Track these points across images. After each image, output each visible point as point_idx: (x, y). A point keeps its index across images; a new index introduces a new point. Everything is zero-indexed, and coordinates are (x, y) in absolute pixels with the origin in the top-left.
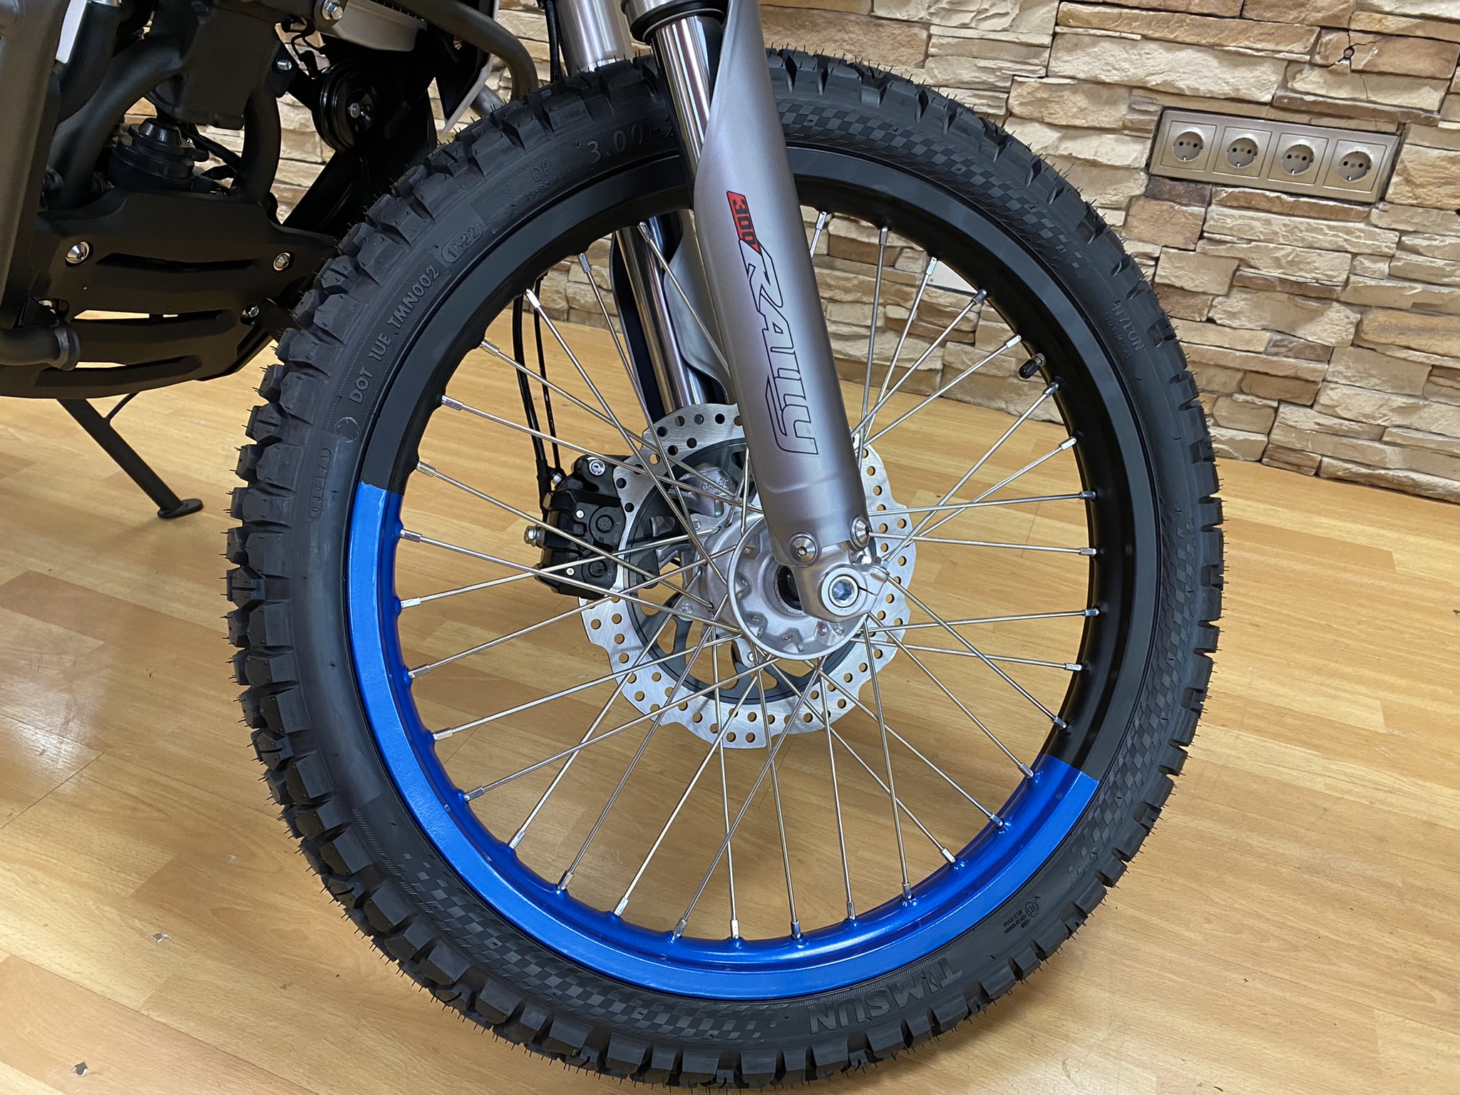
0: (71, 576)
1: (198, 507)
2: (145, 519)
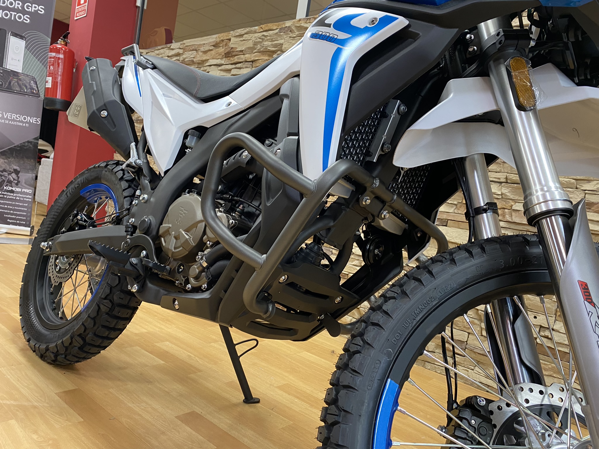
0: (209, 417)
1: (258, 402)
2: (238, 401)
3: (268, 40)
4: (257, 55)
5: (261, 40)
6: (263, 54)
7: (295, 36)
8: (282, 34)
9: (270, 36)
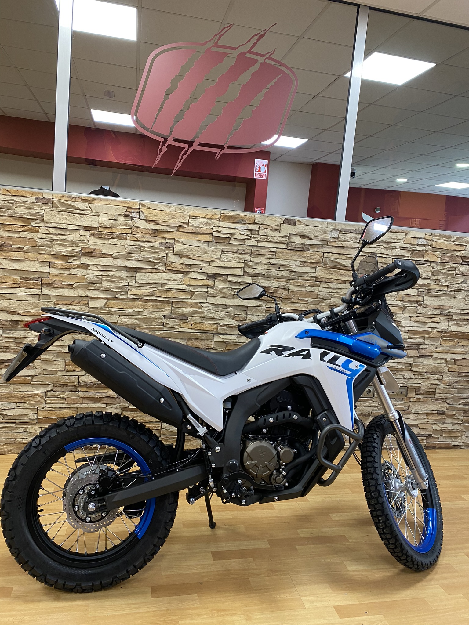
3: (20, 206)
4: (7, 219)
5: (11, 205)
6: (16, 220)
7: (60, 210)
8: (40, 204)
9: (23, 203)
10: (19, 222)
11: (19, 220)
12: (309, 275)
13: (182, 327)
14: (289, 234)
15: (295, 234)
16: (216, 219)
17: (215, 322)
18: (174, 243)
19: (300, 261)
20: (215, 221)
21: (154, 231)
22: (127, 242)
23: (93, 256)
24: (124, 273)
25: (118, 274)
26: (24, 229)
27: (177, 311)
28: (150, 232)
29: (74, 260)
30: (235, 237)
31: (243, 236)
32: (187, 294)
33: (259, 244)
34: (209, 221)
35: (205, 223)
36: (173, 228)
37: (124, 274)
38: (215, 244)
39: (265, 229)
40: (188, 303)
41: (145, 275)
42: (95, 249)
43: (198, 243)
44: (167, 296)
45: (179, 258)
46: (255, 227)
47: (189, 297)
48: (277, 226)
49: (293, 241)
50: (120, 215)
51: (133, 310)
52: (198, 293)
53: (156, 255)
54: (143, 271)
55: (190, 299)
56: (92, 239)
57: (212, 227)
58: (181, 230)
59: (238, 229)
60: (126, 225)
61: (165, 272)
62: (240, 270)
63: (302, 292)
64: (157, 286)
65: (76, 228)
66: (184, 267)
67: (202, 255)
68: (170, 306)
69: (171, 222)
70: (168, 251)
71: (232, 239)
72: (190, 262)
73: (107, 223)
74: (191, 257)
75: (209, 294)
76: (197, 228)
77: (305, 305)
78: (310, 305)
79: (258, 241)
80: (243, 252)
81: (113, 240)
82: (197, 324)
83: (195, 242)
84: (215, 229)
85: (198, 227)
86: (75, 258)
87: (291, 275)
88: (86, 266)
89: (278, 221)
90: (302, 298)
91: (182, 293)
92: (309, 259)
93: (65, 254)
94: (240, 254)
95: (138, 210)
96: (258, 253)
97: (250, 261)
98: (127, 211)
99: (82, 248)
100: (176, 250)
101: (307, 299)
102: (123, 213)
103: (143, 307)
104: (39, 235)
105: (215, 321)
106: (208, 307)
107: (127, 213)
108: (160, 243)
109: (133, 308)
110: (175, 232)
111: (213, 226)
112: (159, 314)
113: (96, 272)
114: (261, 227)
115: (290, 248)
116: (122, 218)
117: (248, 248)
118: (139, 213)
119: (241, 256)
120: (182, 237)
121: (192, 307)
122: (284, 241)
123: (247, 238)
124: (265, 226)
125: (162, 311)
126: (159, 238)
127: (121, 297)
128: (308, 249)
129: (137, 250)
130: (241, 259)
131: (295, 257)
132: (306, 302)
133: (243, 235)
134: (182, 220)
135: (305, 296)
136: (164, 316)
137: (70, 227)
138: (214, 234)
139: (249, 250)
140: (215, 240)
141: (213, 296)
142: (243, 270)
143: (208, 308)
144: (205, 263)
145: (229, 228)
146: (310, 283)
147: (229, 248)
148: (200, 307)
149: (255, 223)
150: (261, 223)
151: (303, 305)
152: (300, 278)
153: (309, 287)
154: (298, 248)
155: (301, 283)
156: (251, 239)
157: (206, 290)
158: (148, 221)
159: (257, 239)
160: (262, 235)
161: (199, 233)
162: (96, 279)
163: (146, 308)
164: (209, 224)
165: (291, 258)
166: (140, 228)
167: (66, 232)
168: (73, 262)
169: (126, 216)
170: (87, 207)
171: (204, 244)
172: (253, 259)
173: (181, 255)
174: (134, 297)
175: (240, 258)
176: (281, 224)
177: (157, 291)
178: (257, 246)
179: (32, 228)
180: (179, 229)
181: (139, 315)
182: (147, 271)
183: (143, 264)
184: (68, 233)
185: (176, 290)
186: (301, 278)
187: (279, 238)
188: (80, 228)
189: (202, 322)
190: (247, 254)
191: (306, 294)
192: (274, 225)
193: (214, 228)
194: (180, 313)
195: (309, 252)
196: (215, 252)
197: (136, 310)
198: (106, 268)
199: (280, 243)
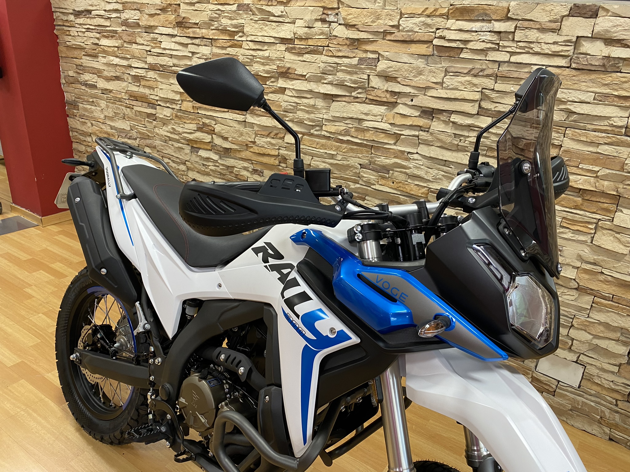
3: (225, 17)
4: (215, 33)
5: (217, 16)
6: (222, 33)
7: (257, 19)
8: (241, 12)
9: (228, 13)
10: (225, 35)
11: (225, 33)
12: (611, 122)
13: (380, 183)
14: (578, 37)
15: (590, 35)
16: (441, 16)
17: (425, 185)
18: (378, 58)
19: (596, 93)
20: (439, 20)
21: (352, 41)
22: (324, 58)
23: (288, 78)
24: (319, 101)
25: (311, 102)
26: (229, 44)
27: (376, 161)
28: (348, 43)
29: (272, 82)
30: (470, 46)
31: (484, 43)
32: (389, 137)
33: (514, 59)
34: (429, 21)
35: (422, 24)
36: (377, 36)
37: (320, 103)
38: (438, 59)
39: (527, 28)
40: (391, 150)
41: (341, 105)
42: (289, 68)
43: (409, 58)
44: (364, 136)
45: (385, 82)
46: (508, 26)
47: (392, 142)
48: (555, 22)
49: (584, 52)
50: (316, 20)
51: (326, 151)
52: (404, 137)
53: (354, 77)
54: (338, 99)
55: (395, 144)
56: (288, 56)
57: (434, 30)
58: (389, 37)
59: (477, 32)
60: (322, 33)
61: (364, 102)
62: (472, 104)
63: (588, 154)
64: (353, 121)
65: (272, 40)
66: (388, 96)
67: (415, 76)
68: (369, 151)
69: (375, 27)
70: (368, 71)
71: (465, 50)
72: (397, 88)
73: (302, 32)
74: (399, 80)
75: (421, 139)
76: (410, 33)
77: (592, 180)
78: (601, 181)
79: (512, 54)
80: (481, 74)
81: (307, 56)
82: (400, 182)
83: (406, 55)
84: (438, 33)
85: (412, 31)
86: (273, 80)
87: (571, 119)
88: (282, 90)
89: (556, 11)
90: (585, 167)
91: (383, 135)
92: (616, 90)
93: (262, 74)
94: (475, 76)
95: (337, 11)
96: (508, 75)
97: (493, 90)
98: (323, 13)
99: (278, 67)
100: (378, 69)
101: (596, 169)
102: (320, 17)
103: (337, 149)
104: (241, 51)
105: (425, 182)
106: (417, 160)
107: (324, 16)
108: (361, 59)
109: (326, 149)
110: (381, 41)
111: (438, 29)
112: (354, 161)
113: (292, 98)
114: (518, 25)
115: (574, 65)
116: (319, 24)
117: (490, 65)
118: (337, 14)
119: (475, 81)
120: (388, 49)
121: (395, 157)
122: (562, 51)
123: (491, 48)
124: (526, 24)
125: (359, 158)
126: (360, 52)
127: (316, 133)
128: (618, 67)
129: (332, 69)
130: (475, 85)
131: (584, 84)
132: (595, 175)
133: (483, 41)
134: (390, 21)
135: (595, 162)
136: (360, 165)
137: (267, 40)
138: (436, 42)
139: (493, 69)
140: (438, 52)
141: (428, 144)
142: (477, 105)
143: (417, 162)
144: (418, 91)
145: (460, 30)
146: (608, 137)
147: (459, 66)
148: (407, 158)
149: (509, 19)
150: (520, 18)
151: (587, 179)
152: (589, 126)
153: (606, 147)
154: (591, 65)
155: (587, 137)
156: (498, 50)
157: (417, 133)
158: (348, 26)
159: (509, 49)
160: (520, 42)
161: (412, 42)
162: (290, 107)
163: (340, 151)
164: (429, 25)
165: (576, 87)
166: (337, 36)
167: (263, 47)
168: (271, 84)
169: (323, 21)
170: (282, 12)
171: (420, 60)
172: (498, 87)
173: (387, 78)
174: (328, 135)
175: (473, 84)
176: (563, 17)
177: (353, 130)
178: (509, 62)
179: (236, 42)
180: (386, 36)
181: (332, 159)
182: (344, 99)
183: (339, 89)
184: (266, 48)
185: (375, 130)
186: (593, 127)
187: (552, 46)
188: (276, 40)
189: (407, 181)
190: (488, 76)
191: (598, 158)
192: (547, 19)
193: (437, 31)
194: (378, 163)
195: (619, 74)
196: (434, 72)
197: (328, 152)
198: (301, 95)
199: (555, 55)
